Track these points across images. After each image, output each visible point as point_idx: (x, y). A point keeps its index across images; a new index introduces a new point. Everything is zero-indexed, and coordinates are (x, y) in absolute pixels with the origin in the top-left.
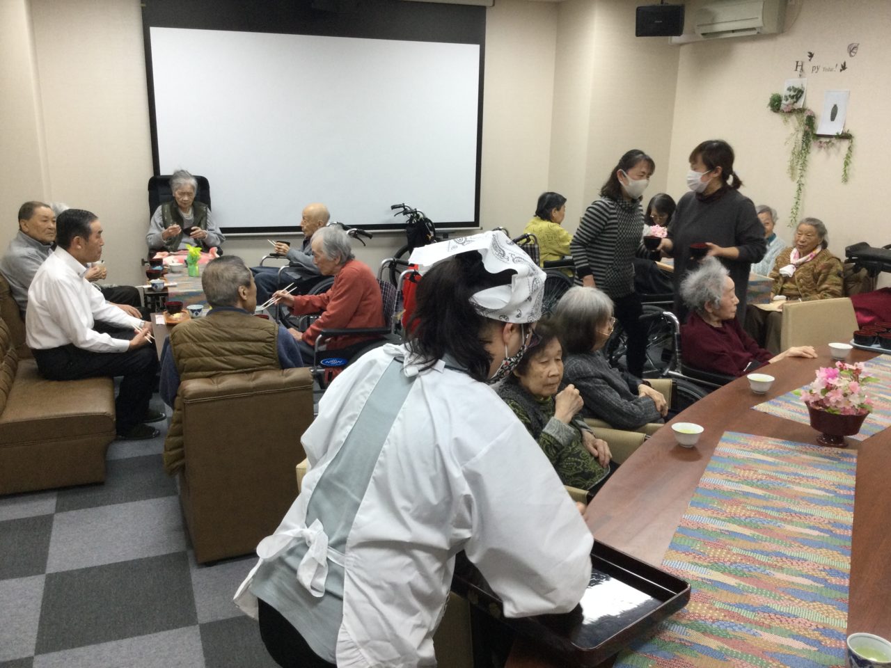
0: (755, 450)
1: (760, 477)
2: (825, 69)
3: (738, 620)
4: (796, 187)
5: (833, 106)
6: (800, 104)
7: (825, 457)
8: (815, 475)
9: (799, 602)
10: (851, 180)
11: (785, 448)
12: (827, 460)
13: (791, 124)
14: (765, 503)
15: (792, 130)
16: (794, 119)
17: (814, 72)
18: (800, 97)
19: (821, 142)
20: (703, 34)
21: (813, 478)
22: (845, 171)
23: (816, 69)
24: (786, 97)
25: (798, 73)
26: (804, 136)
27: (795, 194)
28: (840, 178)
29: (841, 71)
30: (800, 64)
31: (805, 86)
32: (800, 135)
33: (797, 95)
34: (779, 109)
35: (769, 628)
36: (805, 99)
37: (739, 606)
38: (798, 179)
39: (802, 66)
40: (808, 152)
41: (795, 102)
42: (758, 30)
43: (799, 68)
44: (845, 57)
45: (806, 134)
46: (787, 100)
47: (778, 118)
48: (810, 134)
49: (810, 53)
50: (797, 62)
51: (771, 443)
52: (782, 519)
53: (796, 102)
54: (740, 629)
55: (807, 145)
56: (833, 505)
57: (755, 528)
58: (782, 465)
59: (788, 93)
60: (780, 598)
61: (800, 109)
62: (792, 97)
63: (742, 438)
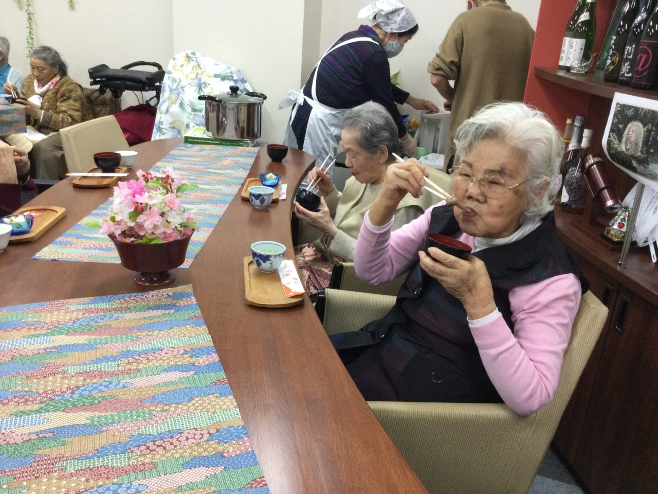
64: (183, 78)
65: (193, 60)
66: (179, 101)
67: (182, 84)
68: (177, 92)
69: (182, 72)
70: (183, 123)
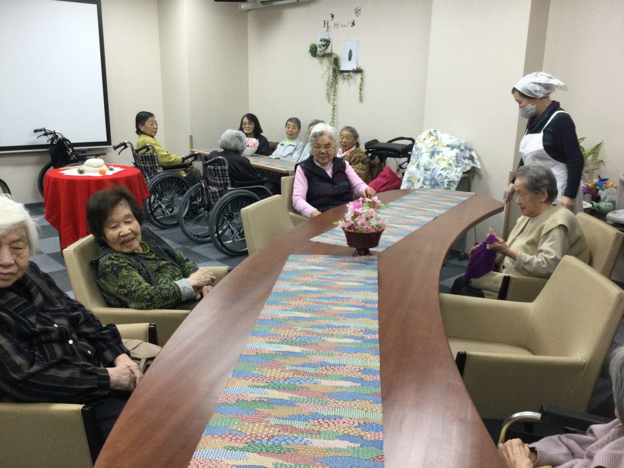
0: (311, 264)
1: (314, 280)
2: (342, 26)
3: (303, 375)
4: (332, 107)
5: (349, 51)
6: (328, 51)
7: (357, 262)
8: (352, 274)
9: (346, 355)
10: (364, 100)
11: (331, 260)
12: (359, 264)
13: (324, 64)
14: (319, 295)
15: (326, 69)
16: (326, 60)
17: (336, 28)
18: (329, 44)
19: (344, 76)
20: (262, 2)
21: (350, 276)
22: (360, 94)
23: (336, 25)
24: (320, 45)
25: (326, 29)
26: (333, 72)
27: (331, 112)
28: (358, 100)
29: (352, 26)
30: (326, 22)
31: (331, 37)
32: (331, 71)
33: (326, 44)
34: (316, 54)
35: (326, 376)
36: (332, 46)
37: (304, 365)
38: (332, 102)
39: (328, 24)
40: (336, 83)
43: (326, 26)
44: (353, 17)
45: (334, 71)
46: (320, 48)
47: (316, 61)
48: (337, 72)
49: (332, 15)
50: (325, 21)
51: (321, 258)
52: (331, 304)
53: (326, 49)
54: (305, 381)
55: (336, 78)
56: (364, 290)
57: (313, 312)
58: (329, 270)
59: (321, 43)
60: (332, 355)
61: (329, 53)
63: (302, 258)
64: (423, 147)
65: (433, 136)
66: (417, 163)
67: (422, 151)
68: (417, 157)
69: (424, 143)
70: (416, 178)
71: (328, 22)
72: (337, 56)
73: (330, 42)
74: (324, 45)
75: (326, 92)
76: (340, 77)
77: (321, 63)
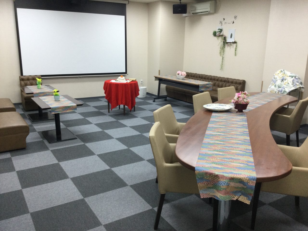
2: (228, 23)
4: (222, 58)
5: (231, 34)
10: (237, 55)
13: (219, 39)
15: (220, 41)
16: (220, 38)
19: (228, 44)
20: (193, 13)
22: (235, 52)
23: (226, 23)
24: (217, 32)
25: (221, 24)
27: (221, 60)
28: (234, 55)
29: (233, 23)
30: (221, 22)
31: (223, 28)
32: (222, 43)
33: (221, 31)
34: (216, 35)
36: (223, 32)
38: (222, 56)
40: (225, 48)
41: (220, 33)
42: (209, 12)
43: (221, 23)
44: (233, 19)
45: (224, 42)
46: (218, 32)
47: (215, 38)
48: (225, 42)
49: (224, 19)
55: (224, 46)
59: (218, 31)
61: (222, 35)
62: (219, 32)
71: (222, 21)
72: (225, 36)
73: (222, 30)
74: (220, 31)
75: (219, 51)
76: (226, 45)
77: (218, 39)
